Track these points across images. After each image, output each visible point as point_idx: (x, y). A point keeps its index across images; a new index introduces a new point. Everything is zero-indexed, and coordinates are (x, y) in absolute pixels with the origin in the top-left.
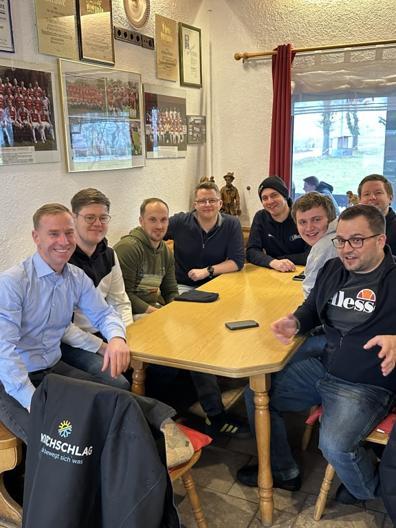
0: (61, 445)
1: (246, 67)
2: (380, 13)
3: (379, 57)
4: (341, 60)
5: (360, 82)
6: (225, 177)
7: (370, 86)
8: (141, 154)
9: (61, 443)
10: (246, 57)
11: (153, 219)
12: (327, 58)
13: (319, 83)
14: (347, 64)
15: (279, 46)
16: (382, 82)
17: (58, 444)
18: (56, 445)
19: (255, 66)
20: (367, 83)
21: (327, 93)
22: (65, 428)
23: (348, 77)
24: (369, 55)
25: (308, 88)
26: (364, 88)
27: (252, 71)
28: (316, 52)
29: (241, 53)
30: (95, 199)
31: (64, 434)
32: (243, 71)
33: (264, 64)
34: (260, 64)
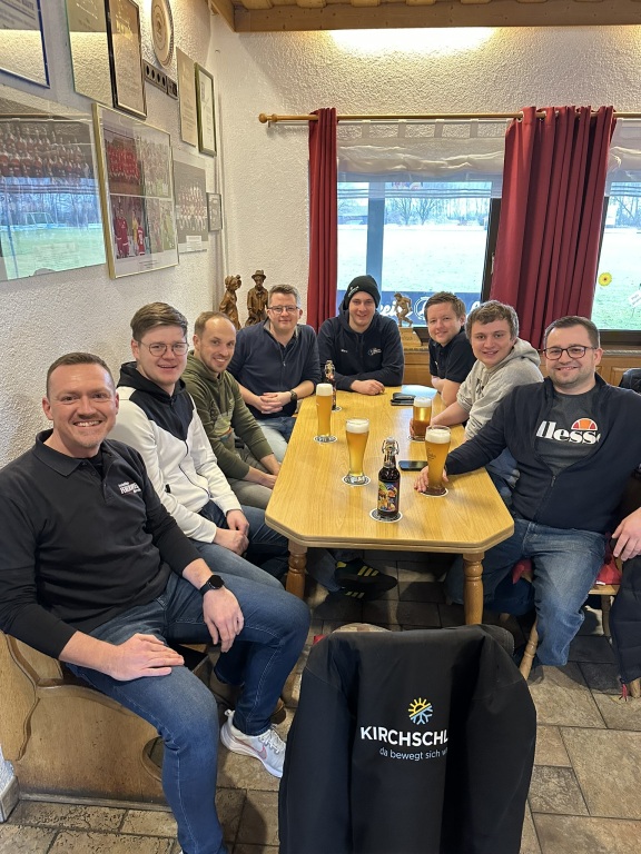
0: (421, 737)
1: (270, 132)
2: (437, 79)
3: (438, 134)
4: (393, 134)
5: (417, 163)
6: (253, 277)
7: (429, 168)
8: (173, 248)
9: (419, 734)
10: (275, 120)
11: (216, 342)
12: (374, 129)
13: (368, 160)
14: (401, 139)
15: (322, 110)
16: (443, 165)
17: (415, 738)
18: (412, 740)
19: (283, 132)
20: (426, 165)
21: (379, 174)
22: (420, 710)
23: (402, 156)
24: (425, 130)
25: (355, 166)
26: (422, 170)
27: (279, 139)
28: (364, 121)
29: (268, 114)
30: (163, 319)
31: (421, 720)
32: (267, 138)
33: (295, 130)
34: (289, 130)
